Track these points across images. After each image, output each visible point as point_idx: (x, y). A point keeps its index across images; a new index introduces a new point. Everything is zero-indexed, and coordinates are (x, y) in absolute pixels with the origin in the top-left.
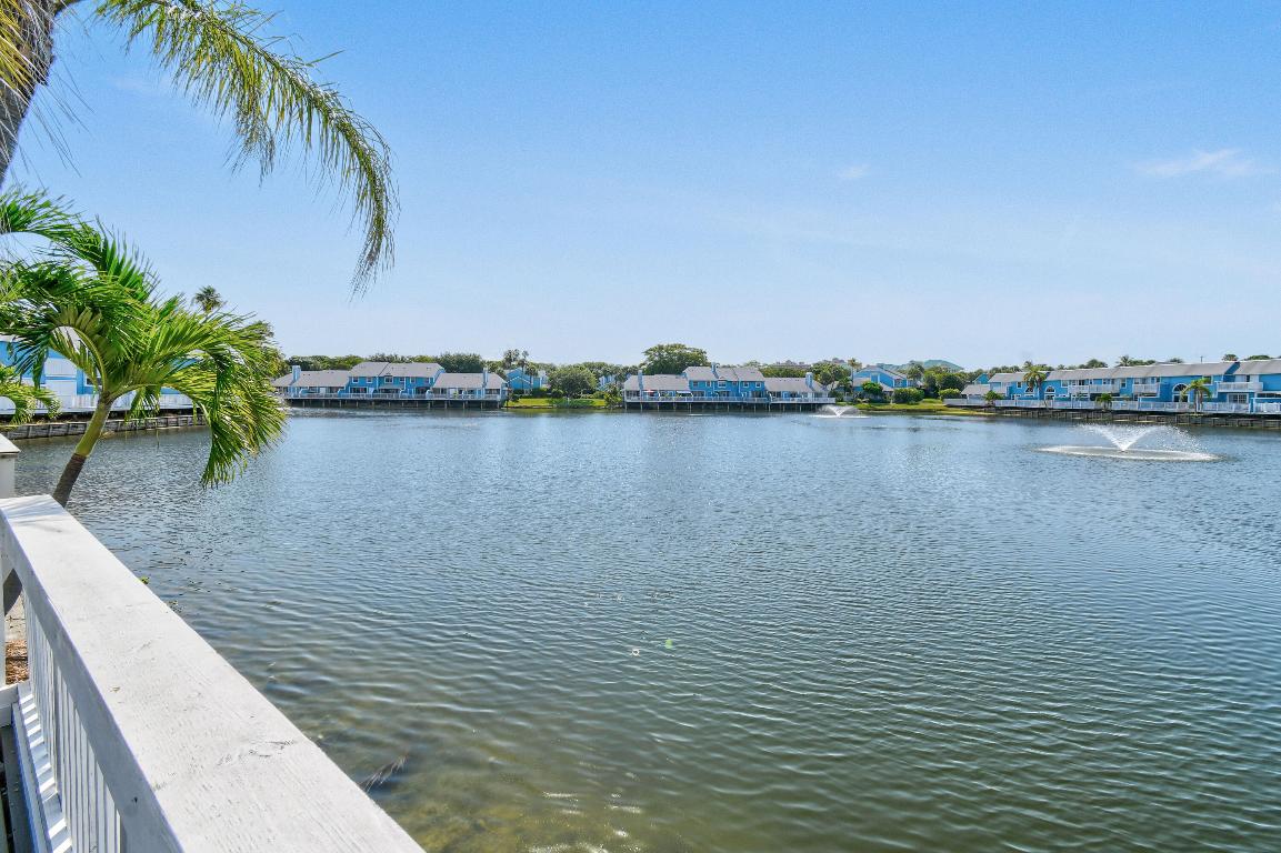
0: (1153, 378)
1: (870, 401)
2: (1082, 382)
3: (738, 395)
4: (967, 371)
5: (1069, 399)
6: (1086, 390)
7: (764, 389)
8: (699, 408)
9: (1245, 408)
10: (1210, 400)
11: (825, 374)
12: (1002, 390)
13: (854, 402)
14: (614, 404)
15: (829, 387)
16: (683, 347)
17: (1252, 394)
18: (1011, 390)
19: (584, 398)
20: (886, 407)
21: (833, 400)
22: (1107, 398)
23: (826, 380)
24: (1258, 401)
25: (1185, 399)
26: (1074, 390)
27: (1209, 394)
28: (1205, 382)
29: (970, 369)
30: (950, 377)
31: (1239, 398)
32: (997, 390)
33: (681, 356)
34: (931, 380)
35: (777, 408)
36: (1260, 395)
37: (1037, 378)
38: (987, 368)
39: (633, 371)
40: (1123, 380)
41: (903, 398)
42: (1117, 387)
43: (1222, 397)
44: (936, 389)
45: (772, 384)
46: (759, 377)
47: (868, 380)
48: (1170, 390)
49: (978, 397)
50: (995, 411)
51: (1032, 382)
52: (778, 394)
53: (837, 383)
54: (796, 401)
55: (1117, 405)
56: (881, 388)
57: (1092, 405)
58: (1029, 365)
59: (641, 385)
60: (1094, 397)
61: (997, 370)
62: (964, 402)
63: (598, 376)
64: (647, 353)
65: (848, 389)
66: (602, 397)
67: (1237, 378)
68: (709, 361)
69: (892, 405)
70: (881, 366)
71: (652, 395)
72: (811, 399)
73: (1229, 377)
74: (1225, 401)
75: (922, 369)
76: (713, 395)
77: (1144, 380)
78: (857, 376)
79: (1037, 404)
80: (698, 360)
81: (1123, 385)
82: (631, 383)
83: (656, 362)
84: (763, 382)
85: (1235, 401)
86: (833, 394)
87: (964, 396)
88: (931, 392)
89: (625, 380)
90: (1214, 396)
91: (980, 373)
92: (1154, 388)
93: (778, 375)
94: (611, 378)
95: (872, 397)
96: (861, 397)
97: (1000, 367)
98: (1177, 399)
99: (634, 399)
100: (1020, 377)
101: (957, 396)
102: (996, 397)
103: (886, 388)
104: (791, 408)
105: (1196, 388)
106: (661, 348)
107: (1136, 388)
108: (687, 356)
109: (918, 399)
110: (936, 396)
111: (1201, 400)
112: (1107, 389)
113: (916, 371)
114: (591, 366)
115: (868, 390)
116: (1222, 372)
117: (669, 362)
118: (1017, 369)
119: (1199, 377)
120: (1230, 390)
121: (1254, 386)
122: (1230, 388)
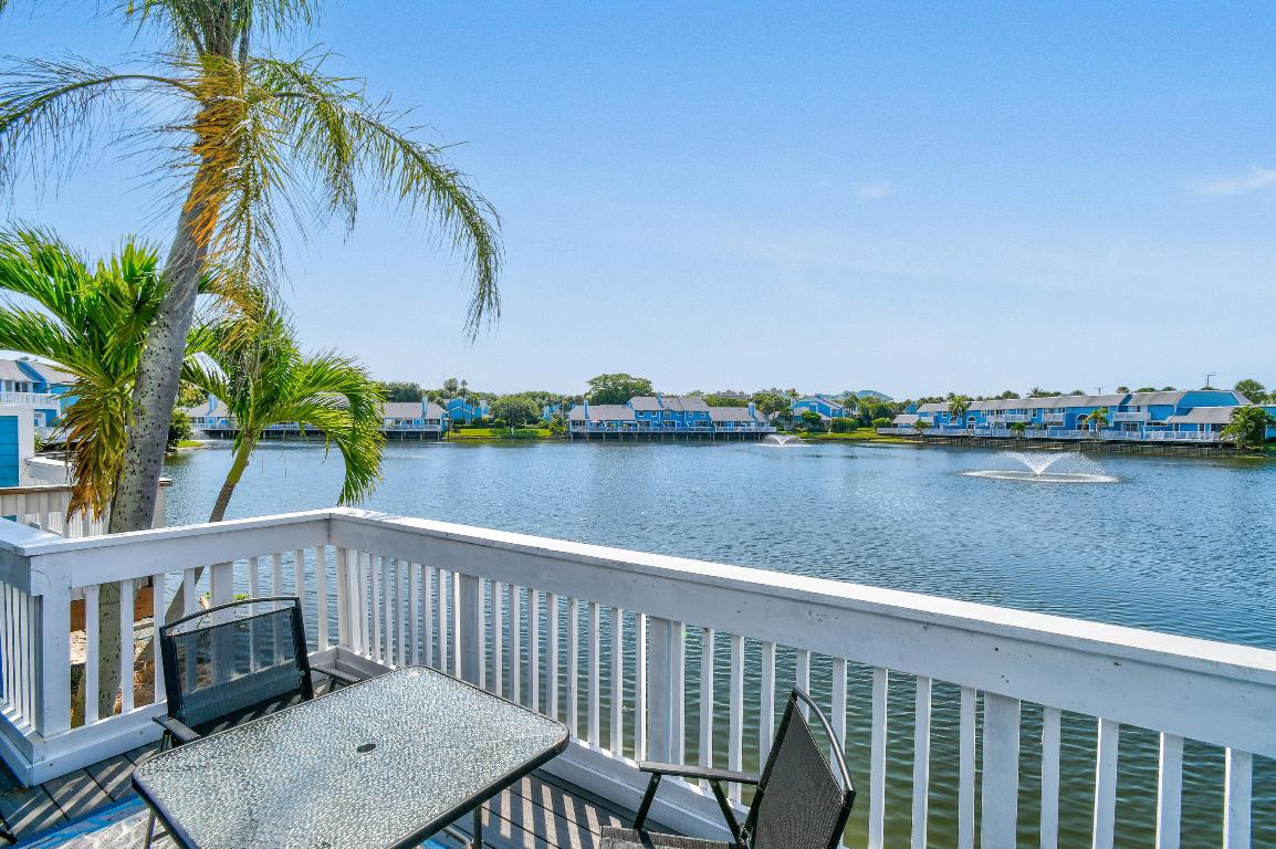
0: (1059, 409)
1: (810, 431)
2: (999, 412)
3: (684, 425)
4: (897, 401)
5: (988, 427)
6: (1002, 419)
7: (709, 418)
8: (645, 438)
9: (1135, 436)
10: (1106, 428)
11: (767, 404)
12: (929, 420)
13: (794, 431)
14: (559, 434)
15: (771, 417)
16: (628, 377)
17: (1142, 423)
18: (936, 419)
19: (529, 428)
20: (824, 436)
21: (775, 429)
22: (1021, 427)
23: (768, 410)
24: (1147, 429)
25: (1087, 428)
26: (992, 420)
27: (1107, 423)
28: (1103, 412)
29: (899, 399)
30: (882, 407)
31: (1132, 426)
32: (924, 419)
33: (626, 387)
34: (865, 410)
35: (720, 438)
36: (1148, 424)
37: (960, 408)
38: (915, 398)
39: (578, 401)
40: (1034, 410)
41: (840, 427)
42: (1029, 417)
43: (1117, 425)
44: (869, 418)
45: (717, 414)
46: (703, 407)
47: (805, 410)
48: (1074, 418)
49: (908, 426)
50: (924, 440)
51: (956, 413)
52: (722, 424)
53: (777, 413)
54: (739, 430)
55: (1029, 434)
56: (819, 418)
57: (1007, 433)
58: (952, 396)
59: (586, 414)
60: (1009, 425)
61: (924, 401)
62: (897, 431)
63: (541, 406)
64: (592, 382)
65: (789, 418)
66: (546, 427)
67: (1130, 409)
68: (653, 391)
69: (830, 434)
70: (818, 396)
71: (598, 425)
72: (753, 428)
73: (1123, 408)
74: (1119, 429)
75: (857, 399)
76: (659, 425)
77: (1052, 411)
78: (796, 406)
79: (961, 432)
80: (644, 389)
81: (1034, 415)
82: (576, 413)
83: (601, 392)
84: (707, 412)
85: (1128, 429)
86: (774, 423)
87: (896, 426)
88: (865, 421)
89: (570, 409)
90: (1111, 425)
91: (908, 402)
92: (1060, 417)
93: (721, 405)
94: (556, 409)
95: (810, 425)
96: (801, 426)
97: (927, 397)
98: (1079, 427)
99: (579, 429)
100: (944, 407)
101: (888, 425)
102: (924, 426)
103: (824, 418)
104: (734, 437)
105: (1096, 418)
106: (606, 377)
107: (1046, 418)
108: (634, 387)
109: (853, 428)
110: (870, 425)
111: (1100, 429)
112: (1021, 419)
113: (851, 401)
114: (533, 396)
115: (807, 420)
116: (1117, 404)
117: (614, 392)
118: (941, 400)
119: (1098, 407)
120: (1124, 419)
121: (1144, 416)
122: (1123, 417)
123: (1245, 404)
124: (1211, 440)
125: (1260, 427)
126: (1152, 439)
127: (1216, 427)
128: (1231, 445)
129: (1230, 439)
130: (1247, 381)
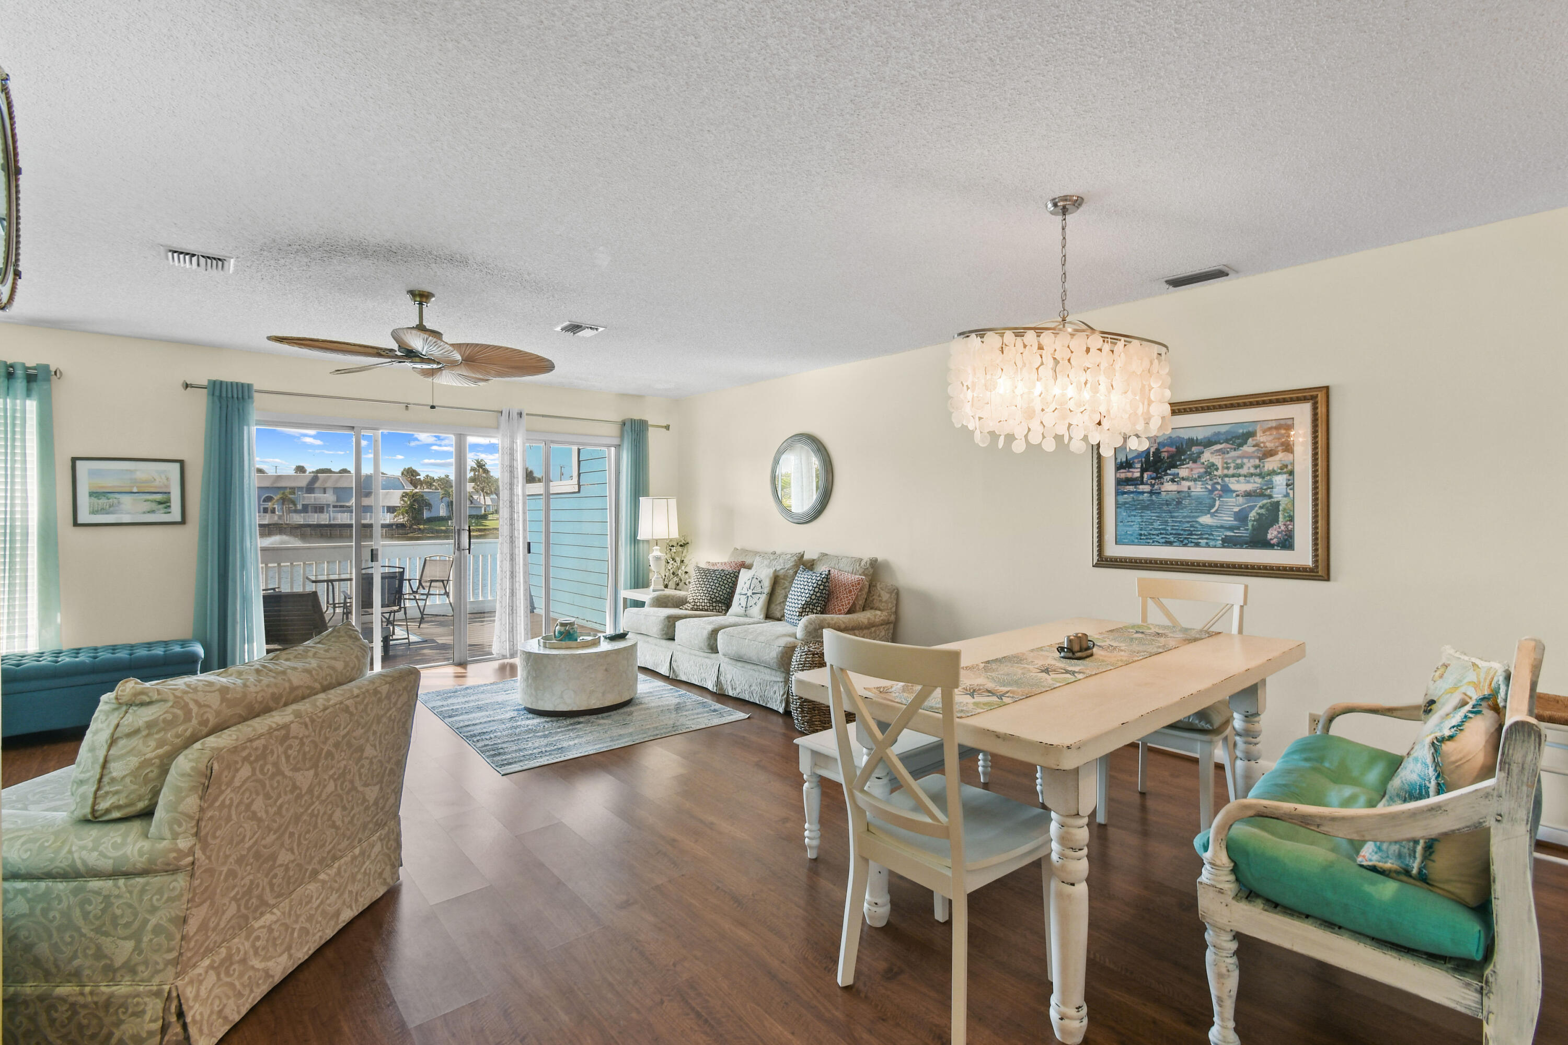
9: (325, 519)
10: (296, 511)
17: (328, 505)
24: (334, 512)
25: (273, 511)
27: (295, 505)
28: (291, 493)
31: (319, 509)
36: (334, 507)
43: (305, 509)
67: (316, 490)
73: (310, 489)
74: (307, 512)
85: (316, 512)
90: (299, 507)
105: (283, 499)
111: (290, 511)
116: (301, 486)
119: (286, 488)
120: (312, 501)
121: (329, 498)
122: (311, 498)
123: (409, 489)
124: (387, 522)
125: (420, 511)
126: (339, 522)
127: (391, 509)
128: (402, 526)
129: (401, 519)
130: (409, 469)
